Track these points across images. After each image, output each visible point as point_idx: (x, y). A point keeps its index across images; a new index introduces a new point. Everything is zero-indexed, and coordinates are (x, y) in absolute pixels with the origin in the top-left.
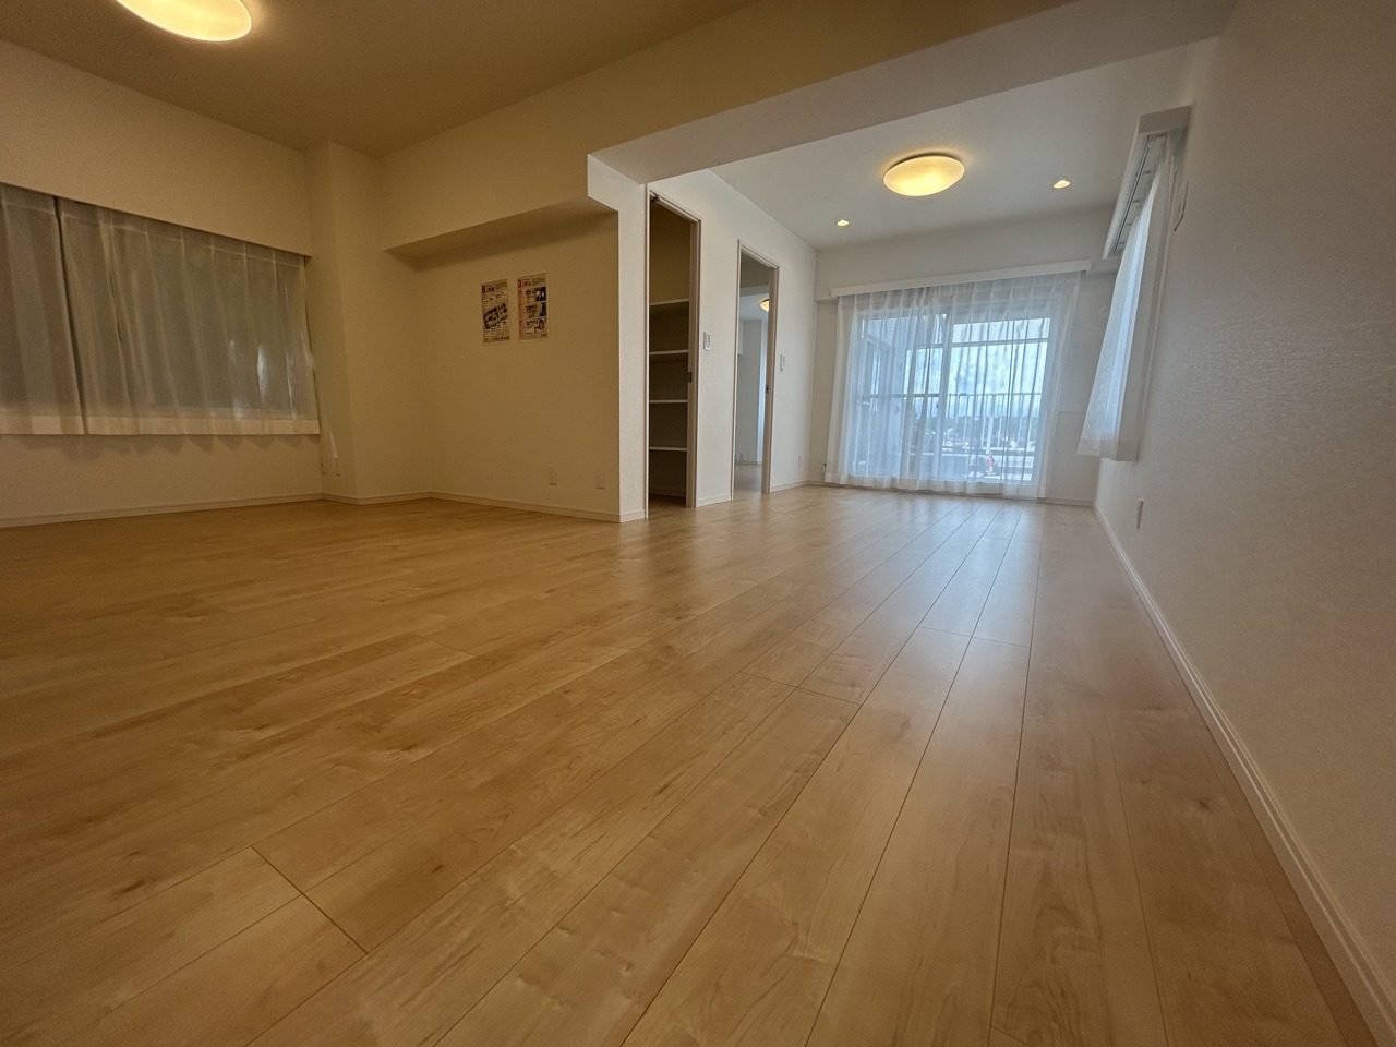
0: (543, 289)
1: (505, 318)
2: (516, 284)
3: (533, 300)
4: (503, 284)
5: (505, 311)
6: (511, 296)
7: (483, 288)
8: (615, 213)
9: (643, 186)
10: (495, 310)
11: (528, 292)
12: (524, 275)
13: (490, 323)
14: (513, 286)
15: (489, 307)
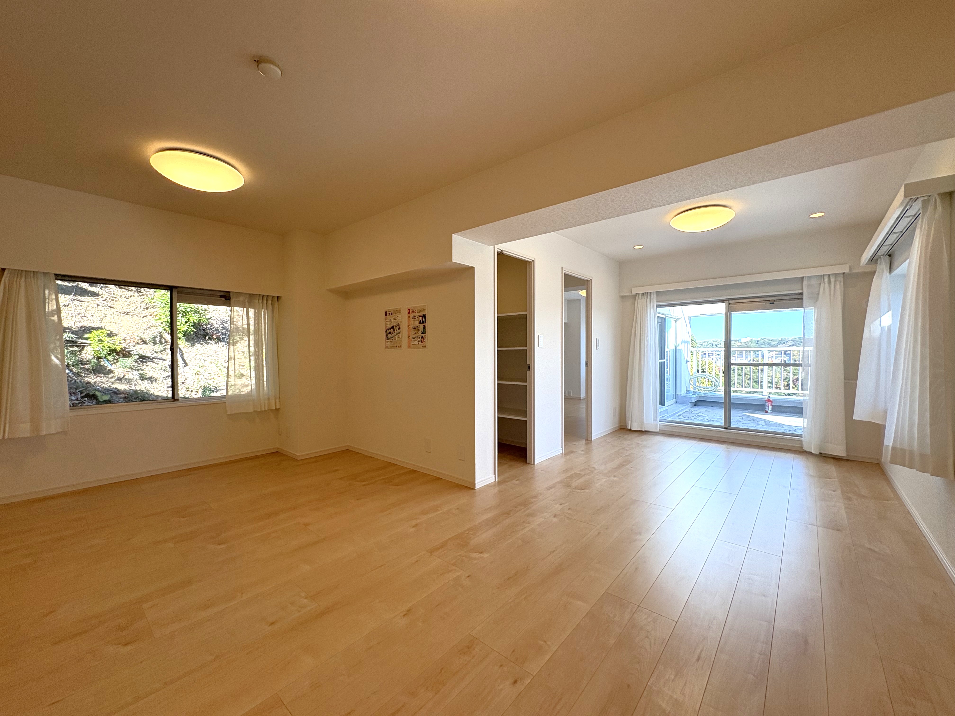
0: (424, 316)
1: (399, 333)
2: (407, 312)
3: (417, 323)
4: (399, 311)
5: (399, 329)
6: (404, 320)
7: (386, 313)
8: (473, 268)
9: (493, 247)
10: (393, 327)
11: (414, 317)
12: (412, 306)
13: (389, 336)
14: (405, 313)
15: (389, 326)
